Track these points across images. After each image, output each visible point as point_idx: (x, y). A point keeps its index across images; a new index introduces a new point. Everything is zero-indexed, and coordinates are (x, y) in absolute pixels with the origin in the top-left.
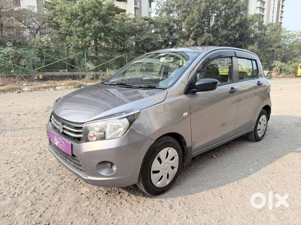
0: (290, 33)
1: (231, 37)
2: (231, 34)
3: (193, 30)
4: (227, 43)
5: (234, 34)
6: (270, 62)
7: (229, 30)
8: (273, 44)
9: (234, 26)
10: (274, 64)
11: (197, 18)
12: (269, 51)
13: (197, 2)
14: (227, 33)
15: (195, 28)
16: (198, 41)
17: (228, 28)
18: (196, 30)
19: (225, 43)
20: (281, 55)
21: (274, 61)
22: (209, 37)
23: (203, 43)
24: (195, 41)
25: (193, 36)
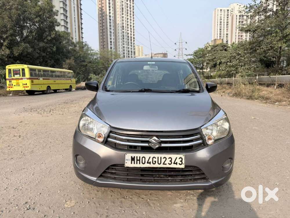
0: (94, 51)
1: (49, 50)
2: (48, 47)
3: (7, 37)
4: (45, 55)
5: (51, 47)
6: (85, 74)
7: (45, 42)
8: (85, 59)
9: (50, 39)
10: (90, 77)
11: (10, 25)
12: (83, 65)
13: (6, 8)
14: (44, 46)
15: (9, 36)
16: (14, 50)
17: (45, 41)
18: (10, 38)
19: (43, 55)
20: (93, 69)
21: (90, 74)
22: (26, 47)
23: (20, 53)
24: (10, 50)
25: (7, 45)
